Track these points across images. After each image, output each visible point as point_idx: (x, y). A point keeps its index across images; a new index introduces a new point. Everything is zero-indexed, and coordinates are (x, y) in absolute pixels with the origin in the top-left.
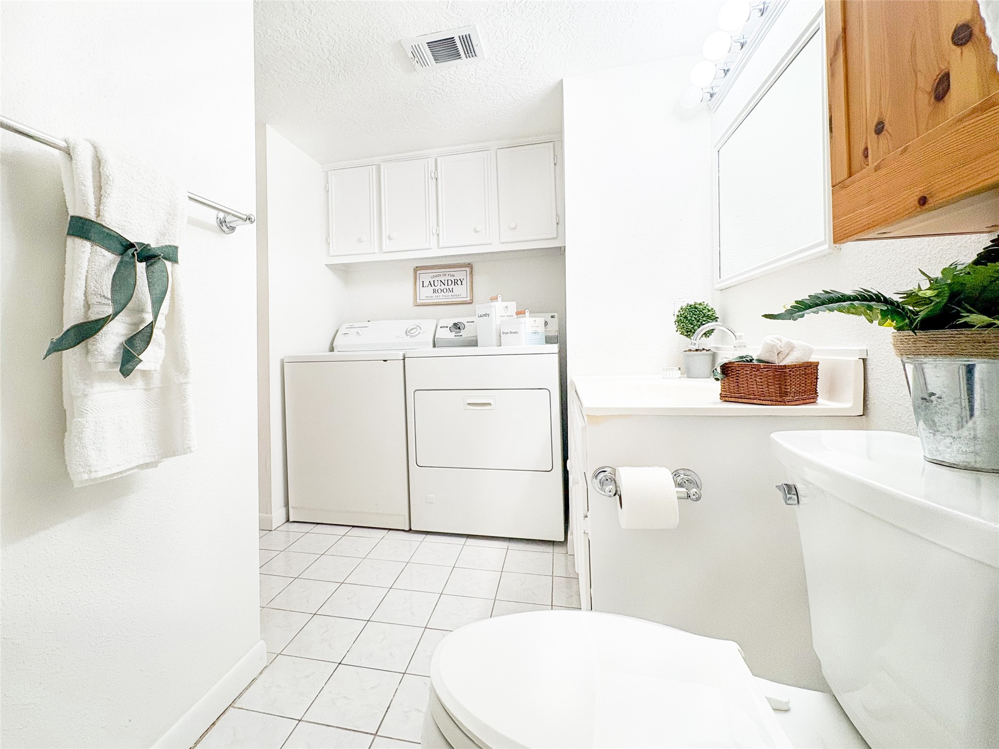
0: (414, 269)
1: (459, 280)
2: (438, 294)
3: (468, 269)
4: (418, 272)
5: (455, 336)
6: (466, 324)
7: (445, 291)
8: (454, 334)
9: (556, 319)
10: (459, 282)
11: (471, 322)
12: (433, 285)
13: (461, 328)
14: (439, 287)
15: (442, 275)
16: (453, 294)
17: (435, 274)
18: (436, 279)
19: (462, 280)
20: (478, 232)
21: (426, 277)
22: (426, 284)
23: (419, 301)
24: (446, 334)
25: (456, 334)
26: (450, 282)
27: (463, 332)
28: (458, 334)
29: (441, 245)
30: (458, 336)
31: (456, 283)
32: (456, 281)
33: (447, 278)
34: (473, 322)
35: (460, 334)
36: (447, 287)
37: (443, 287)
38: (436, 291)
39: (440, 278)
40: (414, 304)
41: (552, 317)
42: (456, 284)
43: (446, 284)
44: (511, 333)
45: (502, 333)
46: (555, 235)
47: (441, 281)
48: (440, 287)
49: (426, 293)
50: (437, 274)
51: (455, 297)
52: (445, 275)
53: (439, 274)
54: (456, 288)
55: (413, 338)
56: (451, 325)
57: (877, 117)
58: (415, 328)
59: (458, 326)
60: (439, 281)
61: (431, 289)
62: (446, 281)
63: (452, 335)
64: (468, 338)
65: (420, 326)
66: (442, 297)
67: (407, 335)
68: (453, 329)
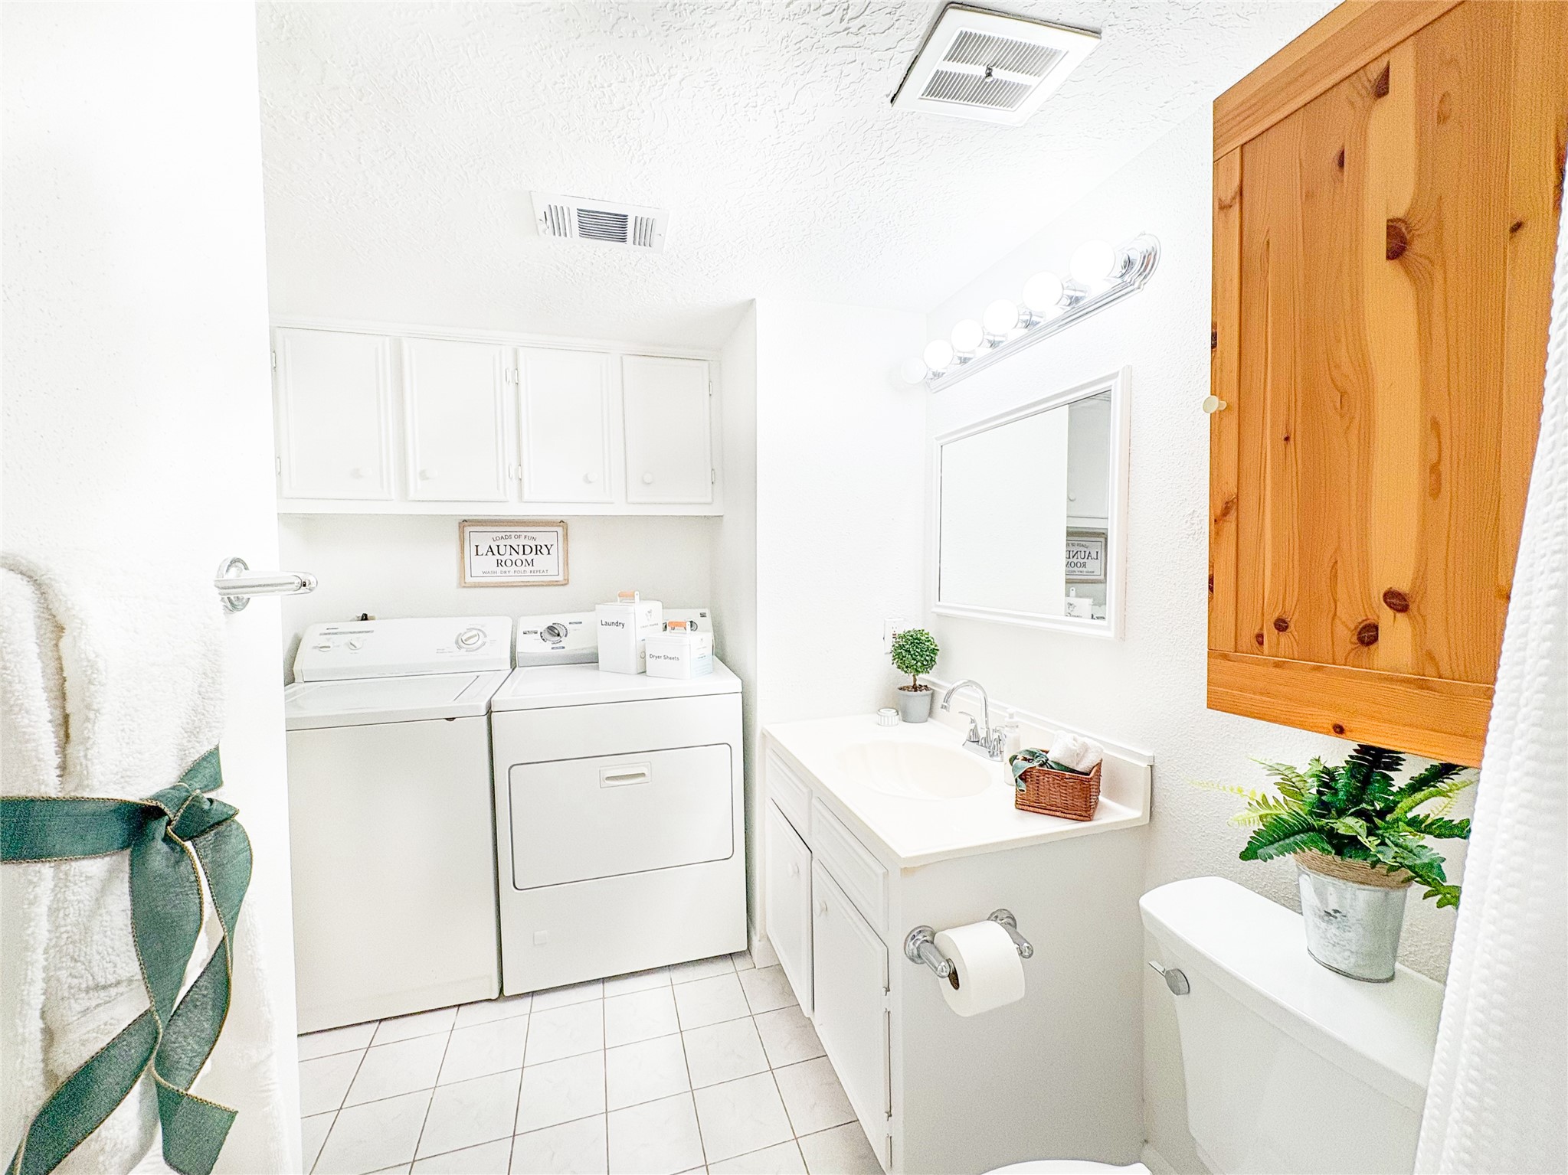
0: (460, 523)
1: (544, 547)
2: (505, 568)
3: (560, 530)
4: (468, 529)
5: (552, 648)
6: (568, 627)
7: (519, 563)
8: (549, 645)
9: (708, 620)
10: (544, 550)
11: (576, 623)
12: (495, 552)
13: (561, 635)
14: (507, 556)
15: (513, 537)
16: (532, 568)
17: (500, 535)
18: (501, 543)
19: (549, 547)
20: (590, 482)
21: (484, 539)
22: (483, 550)
23: (469, 579)
24: (531, 646)
25: (554, 646)
26: (527, 550)
27: (565, 642)
28: (558, 645)
29: (526, 497)
30: (557, 648)
31: (538, 550)
32: (539, 548)
33: (522, 542)
34: (581, 623)
35: (561, 644)
36: (523, 558)
37: (514, 557)
38: (503, 564)
39: (508, 542)
40: (460, 584)
41: (703, 615)
42: (538, 552)
43: (521, 552)
44: (666, 657)
45: (648, 657)
46: (709, 500)
47: (511, 546)
48: (511, 557)
49: (483, 565)
50: (503, 534)
51: (538, 574)
52: (519, 537)
53: (508, 534)
54: (538, 559)
55: (474, 653)
56: (542, 627)
57: (1277, 614)
58: (476, 635)
59: (556, 632)
60: (508, 547)
61: (492, 559)
62: (521, 548)
63: (546, 648)
64: (577, 652)
65: (482, 629)
66: (512, 574)
67: (460, 647)
68: (546, 635)
